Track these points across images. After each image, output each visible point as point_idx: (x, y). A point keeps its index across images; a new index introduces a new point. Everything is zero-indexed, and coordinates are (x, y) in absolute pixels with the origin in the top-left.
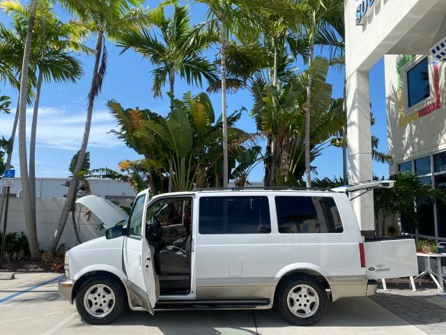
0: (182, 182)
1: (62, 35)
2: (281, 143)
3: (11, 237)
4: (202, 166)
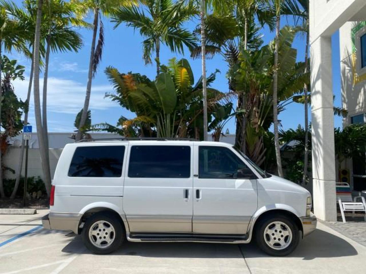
1: (65, 12)
3: (30, 180)
4: (184, 121)
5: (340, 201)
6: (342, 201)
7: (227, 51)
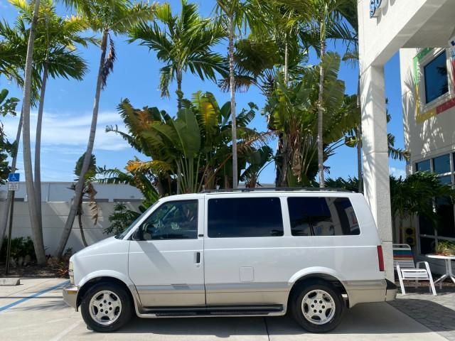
0: (190, 185)
2: (293, 143)
3: (17, 242)
4: (211, 168)
5: (398, 267)
6: (401, 268)
7: (265, 83)
